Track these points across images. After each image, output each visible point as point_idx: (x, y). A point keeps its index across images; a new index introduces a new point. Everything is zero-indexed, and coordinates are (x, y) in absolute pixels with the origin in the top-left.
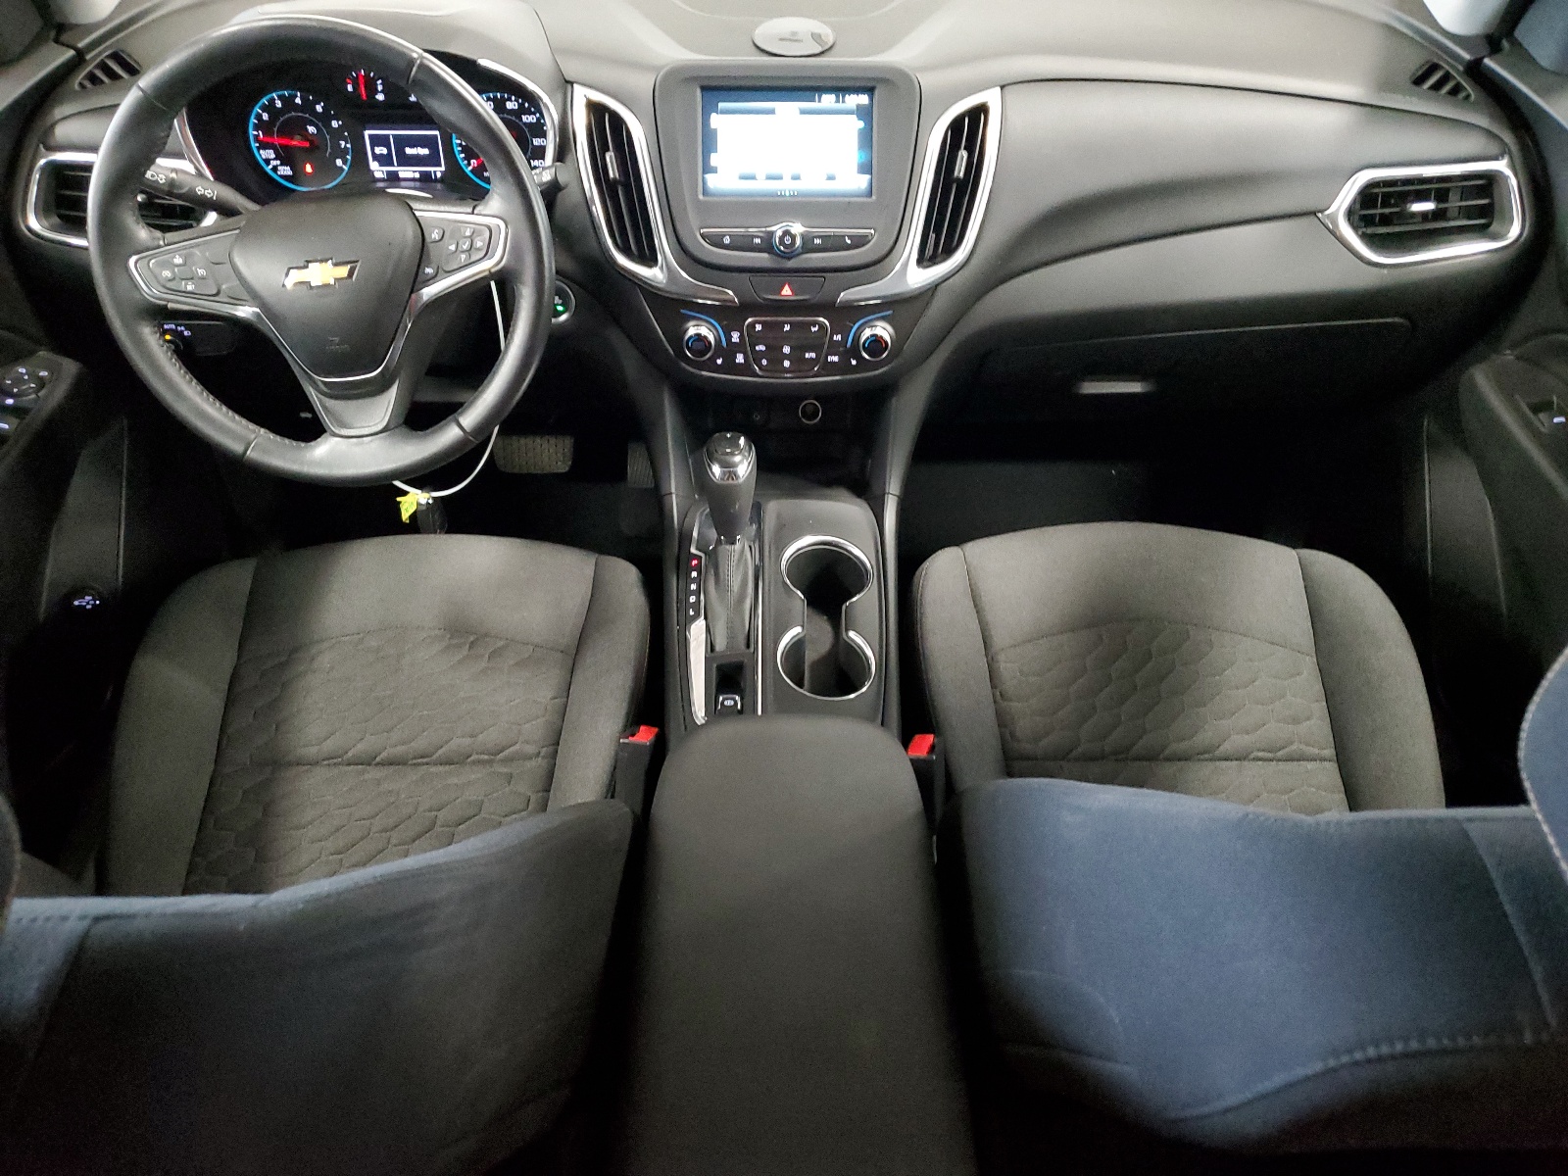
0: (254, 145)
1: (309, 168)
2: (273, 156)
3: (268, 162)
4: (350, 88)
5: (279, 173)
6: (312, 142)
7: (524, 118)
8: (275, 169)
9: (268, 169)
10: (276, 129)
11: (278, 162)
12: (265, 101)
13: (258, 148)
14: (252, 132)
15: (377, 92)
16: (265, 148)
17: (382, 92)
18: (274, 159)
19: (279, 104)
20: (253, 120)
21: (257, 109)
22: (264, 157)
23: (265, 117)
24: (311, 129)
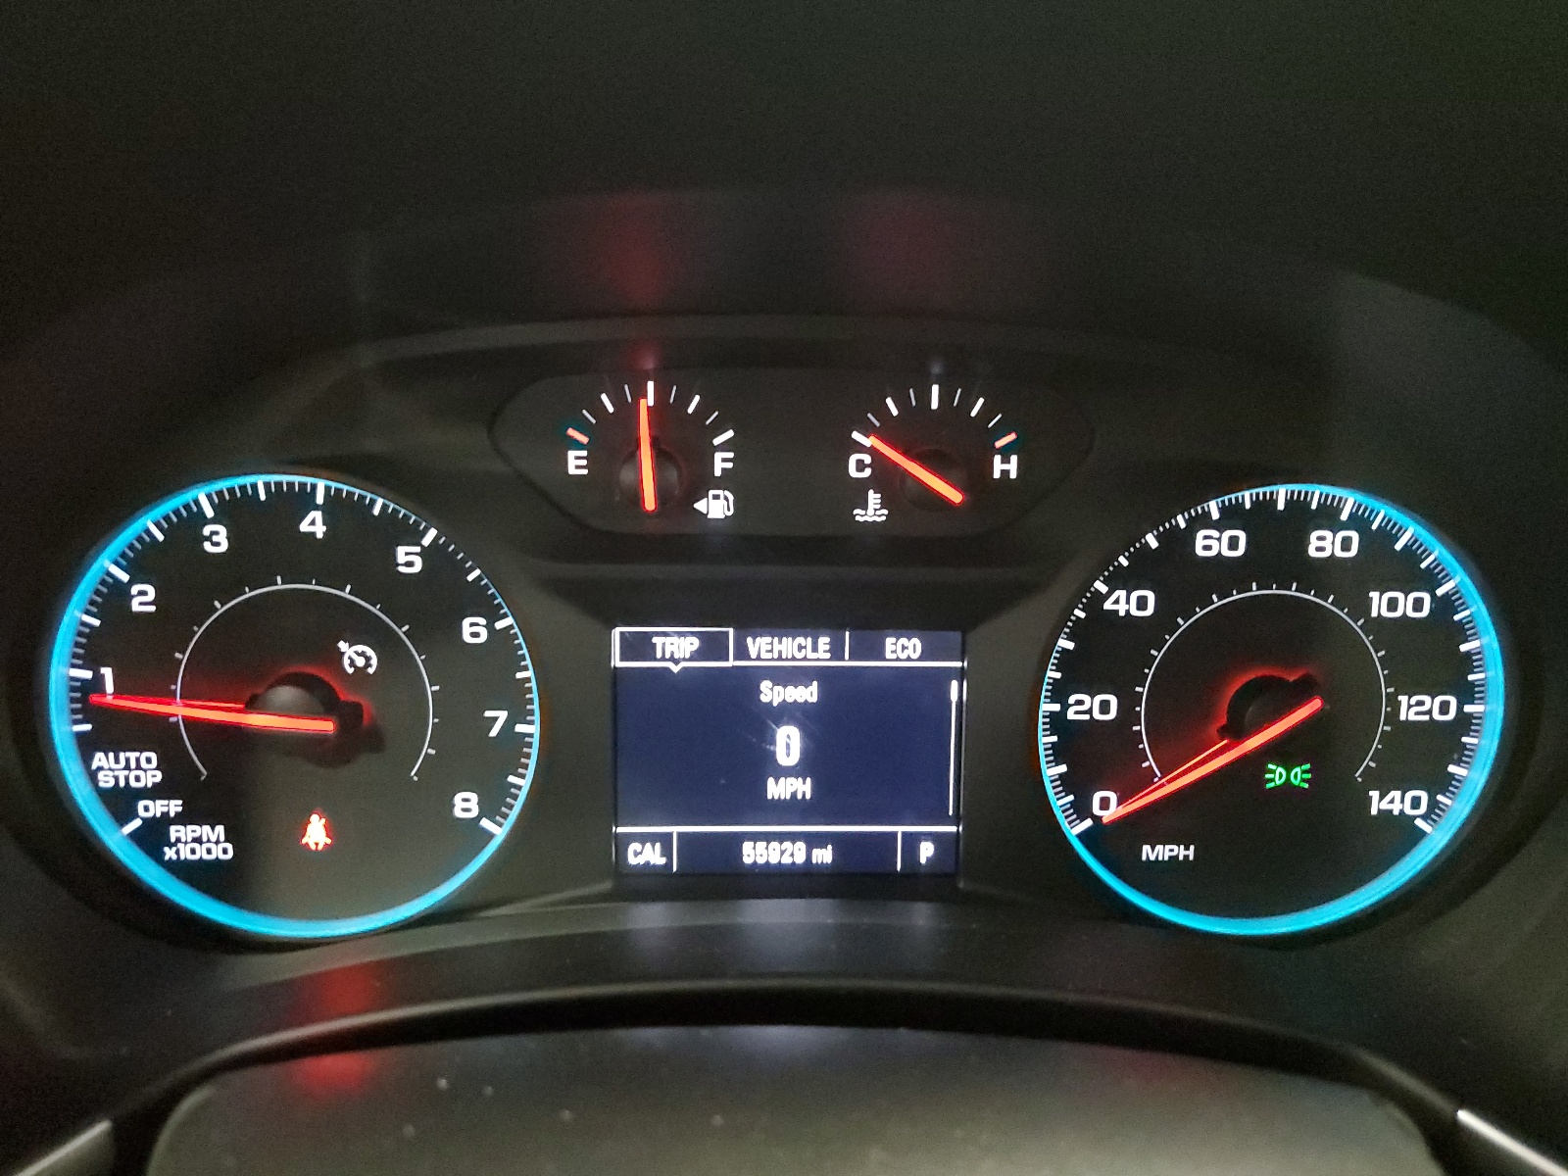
0: (64, 729)
1: (316, 833)
2: (152, 777)
3: (120, 803)
4: (576, 463)
5: (169, 853)
6: (349, 716)
7: (1378, 603)
8: (152, 838)
9: (117, 840)
10: (183, 658)
11: (175, 806)
12: (148, 523)
13: (87, 746)
14: (62, 671)
15: (702, 483)
16: (115, 746)
17: (727, 481)
18: (155, 793)
19: (218, 540)
20: (76, 615)
21: (106, 564)
22: (106, 781)
23: (143, 599)
24: (355, 655)
